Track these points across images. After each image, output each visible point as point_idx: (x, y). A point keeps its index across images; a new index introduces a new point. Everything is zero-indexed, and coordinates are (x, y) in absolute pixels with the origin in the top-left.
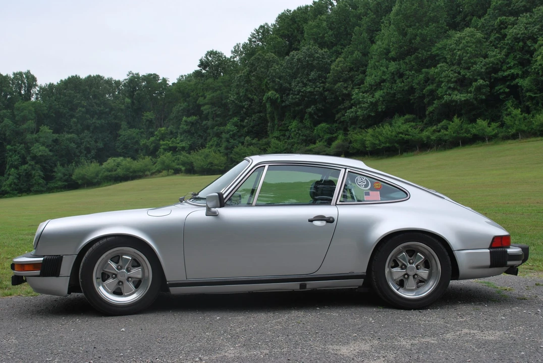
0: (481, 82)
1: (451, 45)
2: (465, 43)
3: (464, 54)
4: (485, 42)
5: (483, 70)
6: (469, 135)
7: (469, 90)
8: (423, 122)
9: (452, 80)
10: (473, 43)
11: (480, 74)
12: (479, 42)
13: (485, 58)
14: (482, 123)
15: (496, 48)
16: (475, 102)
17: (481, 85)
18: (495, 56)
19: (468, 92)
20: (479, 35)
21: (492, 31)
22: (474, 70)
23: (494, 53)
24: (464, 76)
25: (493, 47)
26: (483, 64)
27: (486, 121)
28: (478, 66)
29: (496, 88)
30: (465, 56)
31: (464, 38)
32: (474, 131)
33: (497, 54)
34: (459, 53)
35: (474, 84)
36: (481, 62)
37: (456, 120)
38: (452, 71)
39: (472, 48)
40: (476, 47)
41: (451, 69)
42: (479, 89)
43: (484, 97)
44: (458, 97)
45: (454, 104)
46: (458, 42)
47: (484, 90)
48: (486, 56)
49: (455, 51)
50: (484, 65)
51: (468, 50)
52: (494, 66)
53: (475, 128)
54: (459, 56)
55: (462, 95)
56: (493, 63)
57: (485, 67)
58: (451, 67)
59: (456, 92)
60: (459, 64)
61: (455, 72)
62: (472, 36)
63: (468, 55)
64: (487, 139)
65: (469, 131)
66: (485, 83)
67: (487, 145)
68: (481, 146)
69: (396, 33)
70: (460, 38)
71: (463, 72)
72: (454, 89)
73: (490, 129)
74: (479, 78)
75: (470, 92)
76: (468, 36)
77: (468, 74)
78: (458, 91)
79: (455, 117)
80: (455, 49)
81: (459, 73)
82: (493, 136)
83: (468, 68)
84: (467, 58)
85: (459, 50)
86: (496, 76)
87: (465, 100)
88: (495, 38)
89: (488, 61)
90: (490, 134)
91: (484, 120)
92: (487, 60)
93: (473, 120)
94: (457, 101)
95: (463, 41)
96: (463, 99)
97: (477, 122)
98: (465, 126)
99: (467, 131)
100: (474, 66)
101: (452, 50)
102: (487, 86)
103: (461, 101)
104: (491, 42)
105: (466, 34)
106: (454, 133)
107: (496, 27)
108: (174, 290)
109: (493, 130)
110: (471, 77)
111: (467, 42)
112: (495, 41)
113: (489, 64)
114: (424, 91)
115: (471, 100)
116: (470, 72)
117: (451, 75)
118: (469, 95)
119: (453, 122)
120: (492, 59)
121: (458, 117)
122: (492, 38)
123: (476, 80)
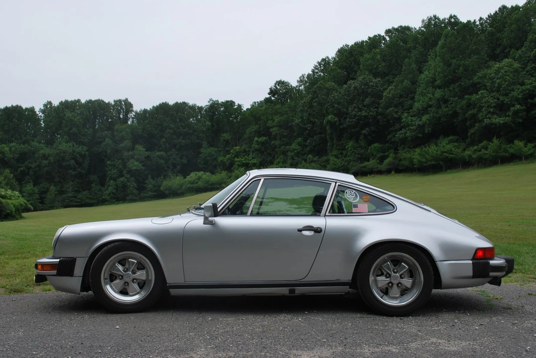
0: (518, 107)
1: (491, 74)
2: (504, 73)
3: (503, 82)
4: (521, 71)
5: (520, 96)
6: (507, 154)
7: (507, 114)
8: (465, 142)
9: (492, 105)
10: (511, 72)
11: (517, 100)
12: (516, 71)
13: (522, 86)
14: (519, 144)
15: (532, 77)
16: (513, 125)
17: (518, 109)
18: (531, 84)
19: (506, 116)
20: (516, 65)
21: (528, 62)
22: (512, 96)
23: (530, 81)
24: (502, 101)
25: (530, 76)
26: (520, 90)
27: (523, 142)
28: (515, 92)
29: (532, 112)
30: (504, 84)
31: (503, 68)
32: (511, 151)
33: (533, 82)
34: (498, 81)
35: (512, 109)
36: (519, 89)
37: (495, 141)
38: (491, 97)
39: (510, 77)
40: (514, 76)
41: (491, 95)
42: (516, 113)
43: (521, 120)
44: (497, 120)
45: (493, 126)
46: (498, 71)
47: (521, 114)
48: (523, 84)
49: (494, 80)
50: (521, 92)
51: (506, 78)
52: (530, 93)
53: (513, 148)
54: (498, 84)
55: (500, 119)
56: (529, 90)
57: (522, 94)
58: (490, 94)
59: (495, 116)
60: (498, 91)
61: (495, 99)
62: (510, 66)
63: (507, 83)
64: (523, 158)
65: (507, 150)
66: (521, 108)
67: (523, 163)
68: (518, 164)
69: (441, 64)
70: (499, 68)
71: (501, 98)
72: (493, 113)
73: (526, 149)
74: (516, 103)
75: (509, 116)
76: (506, 66)
77: (506, 100)
78: (497, 115)
79: (495, 138)
80: (495, 78)
81: (498, 99)
82: (529, 155)
83: (507, 95)
84: (505, 85)
85: (498, 78)
86: (532, 101)
87: (503, 123)
88: (531, 68)
89: (524, 89)
90: (526, 154)
91: (521, 141)
92: (524, 87)
93: (511, 141)
94: (496, 124)
95: (502, 71)
96: (502, 122)
97: (515, 143)
98: (504, 146)
99: (506, 151)
100: (512, 93)
101: (492, 79)
102: (524, 110)
103: (500, 124)
104: (527, 71)
105: (504, 65)
106: (493, 153)
107: (532, 58)
108: (173, 292)
109: (530, 149)
110: (509, 103)
111: (506, 72)
112: (531, 71)
113: (525, 91)
114: (467, 115)
115: (509, 123)
116: (508, 99)
117: (491, 101)
118: (507, 118)
119: (492, 143)
120: (528, 87)
121: (497, 138)
122: (528, 68)
123: (514, 106)
